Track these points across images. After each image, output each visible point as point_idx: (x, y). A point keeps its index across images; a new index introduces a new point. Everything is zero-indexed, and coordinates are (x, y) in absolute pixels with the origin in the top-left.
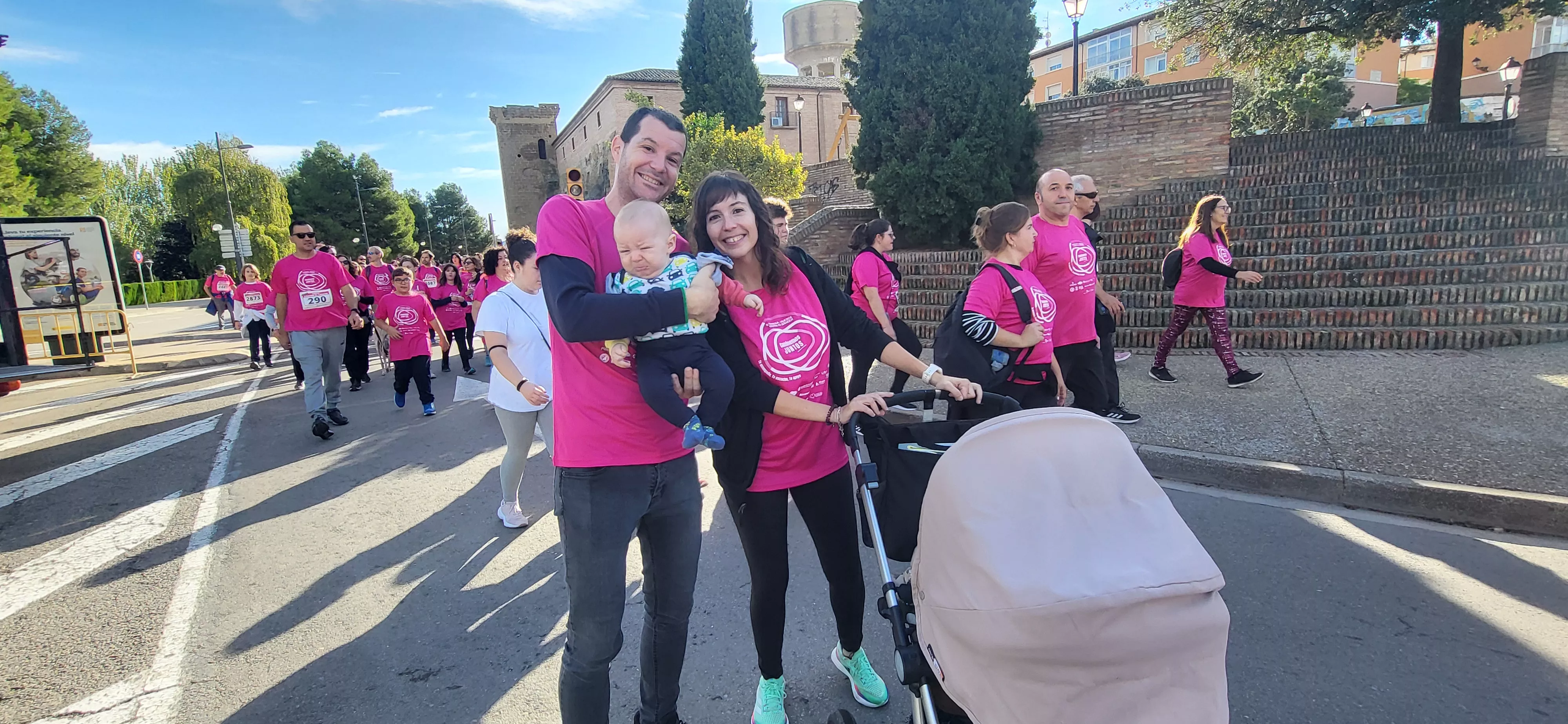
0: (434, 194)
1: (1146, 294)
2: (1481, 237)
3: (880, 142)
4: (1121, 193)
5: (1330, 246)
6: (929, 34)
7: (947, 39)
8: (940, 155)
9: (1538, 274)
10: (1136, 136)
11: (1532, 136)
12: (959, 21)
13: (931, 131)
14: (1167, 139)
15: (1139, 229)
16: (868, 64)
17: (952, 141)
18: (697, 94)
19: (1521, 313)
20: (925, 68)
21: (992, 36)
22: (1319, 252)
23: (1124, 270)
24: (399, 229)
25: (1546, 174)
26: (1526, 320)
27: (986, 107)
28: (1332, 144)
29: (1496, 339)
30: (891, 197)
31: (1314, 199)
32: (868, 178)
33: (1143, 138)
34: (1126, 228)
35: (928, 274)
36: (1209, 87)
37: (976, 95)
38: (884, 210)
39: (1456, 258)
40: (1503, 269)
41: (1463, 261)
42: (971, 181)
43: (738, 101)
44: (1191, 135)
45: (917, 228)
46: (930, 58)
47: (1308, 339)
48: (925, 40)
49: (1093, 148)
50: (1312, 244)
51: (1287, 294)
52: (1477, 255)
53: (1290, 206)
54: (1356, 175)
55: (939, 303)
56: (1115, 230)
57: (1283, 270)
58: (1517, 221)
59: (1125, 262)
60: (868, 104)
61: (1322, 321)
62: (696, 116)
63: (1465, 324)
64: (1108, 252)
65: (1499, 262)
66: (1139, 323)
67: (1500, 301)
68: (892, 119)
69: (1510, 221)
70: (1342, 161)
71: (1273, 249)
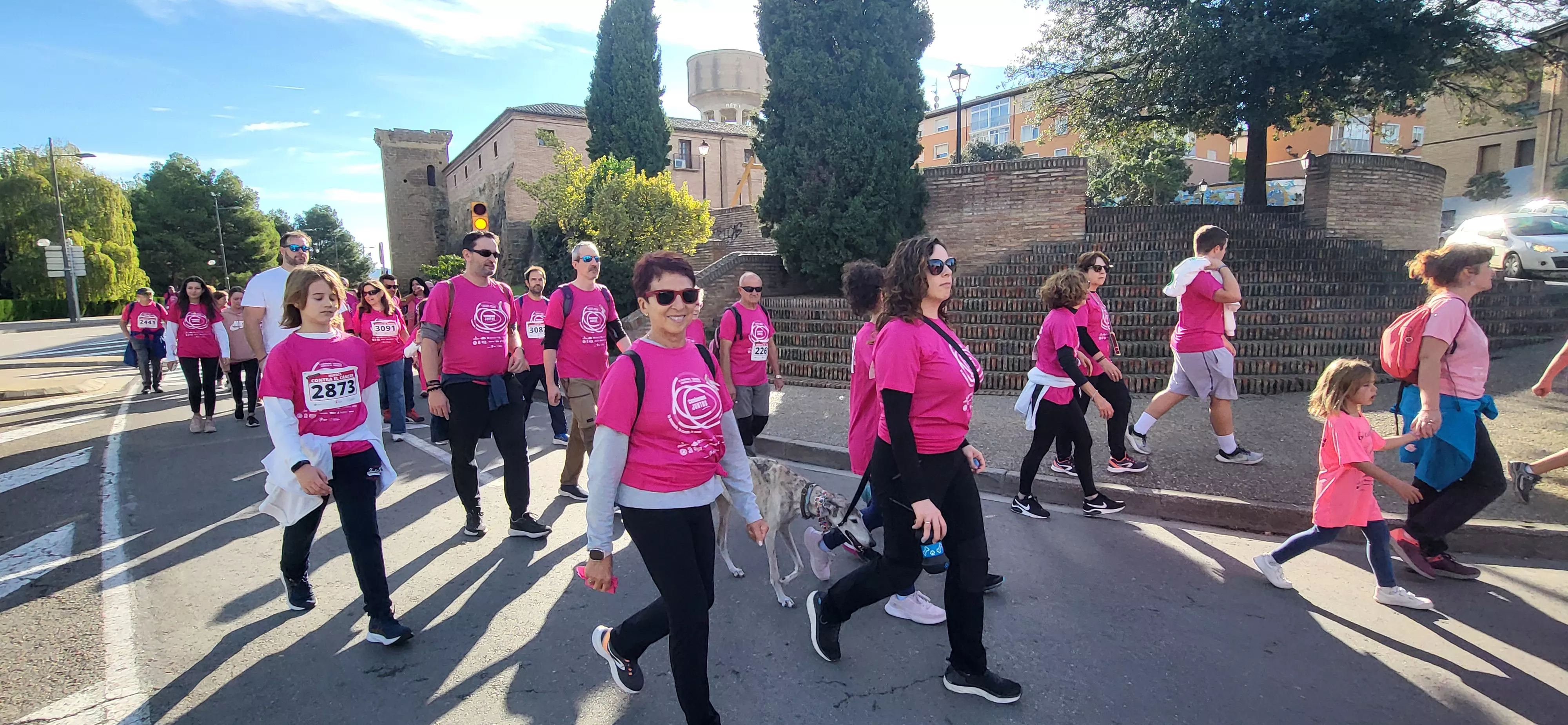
0: (304, 216)
1: (1016, 343)
2: (1277, 302)
3: (783, 196)
4: (997, 252)
5: (1164, 306)
6: (830, 100)
7: (847, 106)
8: (839, 210)
9: (1317, 334)
10: (1009, 203)
11: (1316, 220)
12: (856, 92)
13: (831, 189)
14: (1035, 206)
15: (1012, 285)
16: (774, 123)
17: (850, 198)
18: (604, 134)
19: (1304, 365)
20: (826, 130)
21: (886, 107)
22: (1155, 311)
23: (999, 321)
24: (263, 252)
25: (1325, 252)
26: (1307, 371)
27: (880, 170)
28: (1167, 218)
29: (1285, 386)
30: (793, 246)
31: (1152, 264)
32: (772, 227)
33: (1015, 204)
34: (1000, 284)
35: (827, 319)
36: (1068, 164)
37: (872, 158)
38: (787, 258)
39: (1258, 318)
40: (1291, 329)
41: (1264, 321)
42: (868, 234)
43: (644, 143)
44: (1054, 204)
45: (817, 276)
46: (831, 122)
47: (1146, 384)
48: (826, 105)
49: (973, 211)
50: (1150, 304)
51: (1129, 345)
52: (1273, 317)
53: (1134, 270)
54: (1185, 244)
55: (837, 346)
56: (991, 284)
57: (1127, 325)
58: (1303, 289)
59: (999, 313)
60: (774, 159)
61: (1157, 369)
62: (607, 158)
63: (1263, 373)
64: (985, 304)
65: (1290, 323)
66: (1011, 368)
67: (1289, 355)
68: (795, 174)
69: (1298, 289)
70: (1174, 233)
71: (1119, 307)
